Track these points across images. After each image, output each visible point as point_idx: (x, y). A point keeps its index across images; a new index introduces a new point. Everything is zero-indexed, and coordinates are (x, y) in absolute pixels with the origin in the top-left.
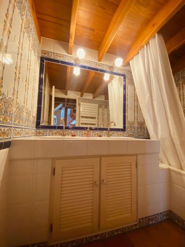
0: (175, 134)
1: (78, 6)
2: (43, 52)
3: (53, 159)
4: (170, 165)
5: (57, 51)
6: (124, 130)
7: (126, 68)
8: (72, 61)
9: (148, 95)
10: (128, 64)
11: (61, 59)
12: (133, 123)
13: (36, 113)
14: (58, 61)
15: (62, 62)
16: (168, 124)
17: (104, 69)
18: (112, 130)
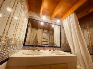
0: (83, 53)
1: (44, 2)
2: (30, 16)
3: (27, 66)
4: (81, 66)
5: (35, 16)
6: (60, 47)
7: (61, 23)
8: (41, 20)
9: (70, 35)
10: (62, 22)
11: (36, 19)
12: (64, 44)
13: (24, 40)
14: (35, 20)
15: (37, 20)
16: (80, 48)
17: (53, 23)
18: (55, 47)
